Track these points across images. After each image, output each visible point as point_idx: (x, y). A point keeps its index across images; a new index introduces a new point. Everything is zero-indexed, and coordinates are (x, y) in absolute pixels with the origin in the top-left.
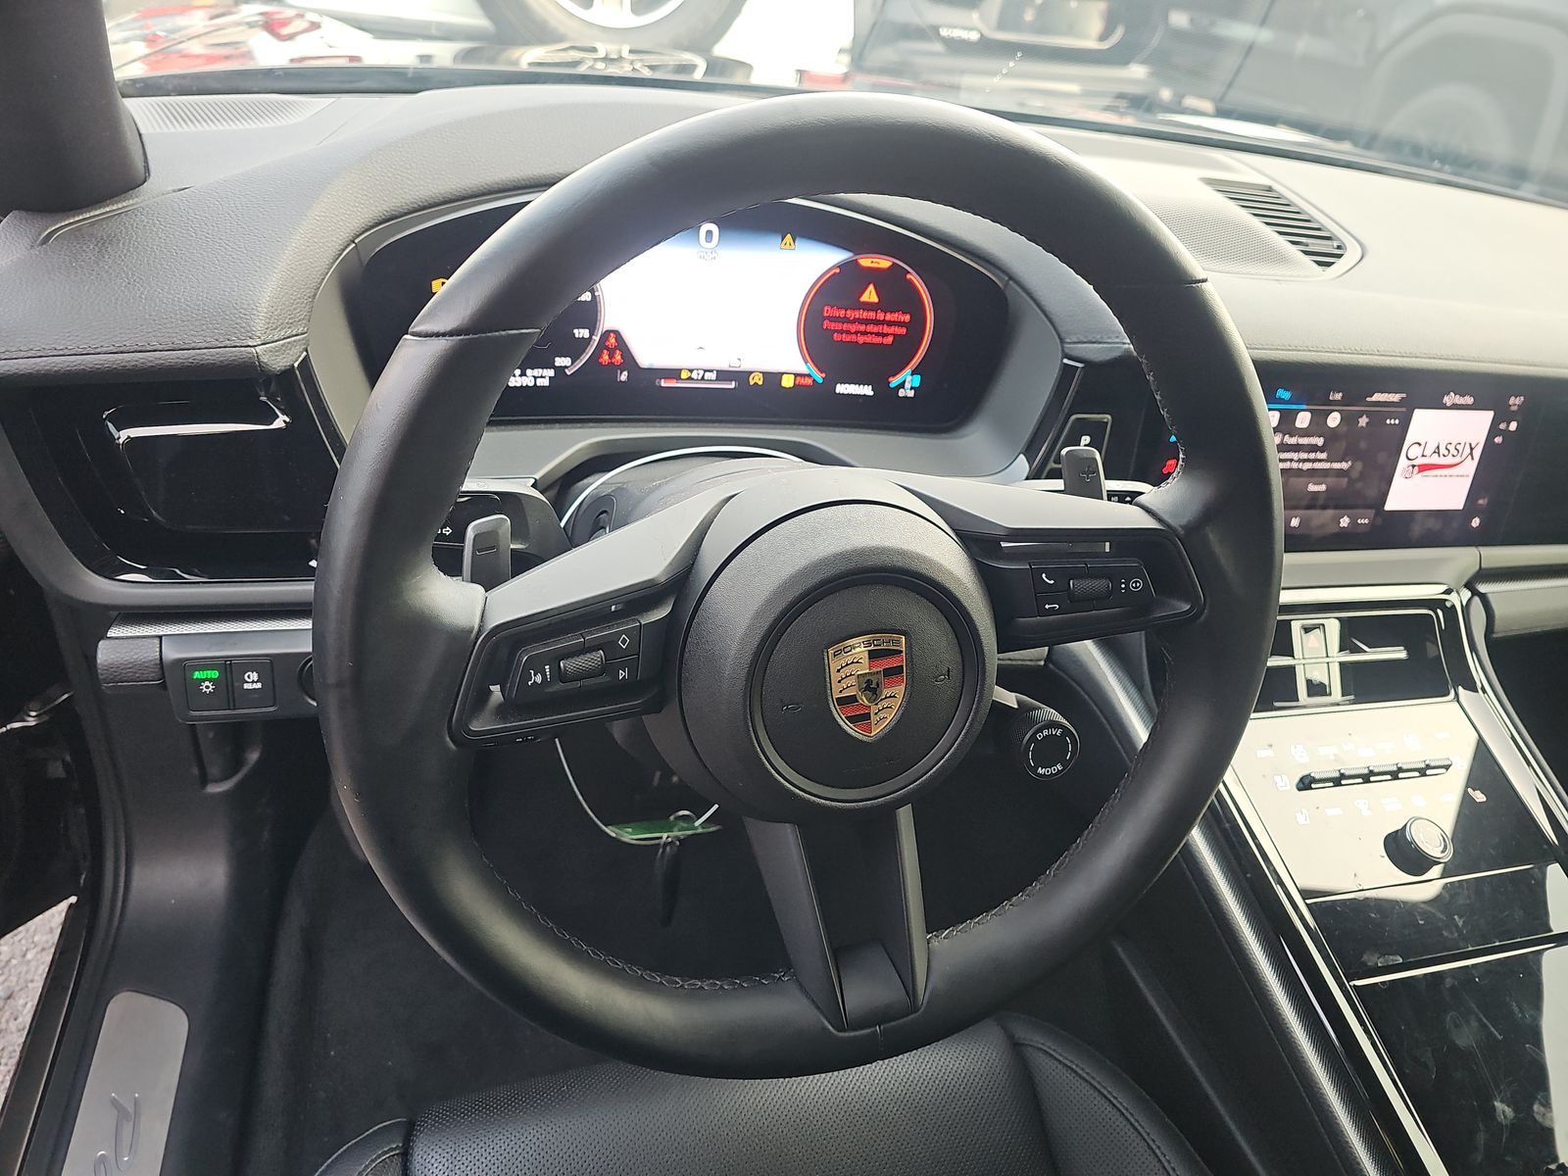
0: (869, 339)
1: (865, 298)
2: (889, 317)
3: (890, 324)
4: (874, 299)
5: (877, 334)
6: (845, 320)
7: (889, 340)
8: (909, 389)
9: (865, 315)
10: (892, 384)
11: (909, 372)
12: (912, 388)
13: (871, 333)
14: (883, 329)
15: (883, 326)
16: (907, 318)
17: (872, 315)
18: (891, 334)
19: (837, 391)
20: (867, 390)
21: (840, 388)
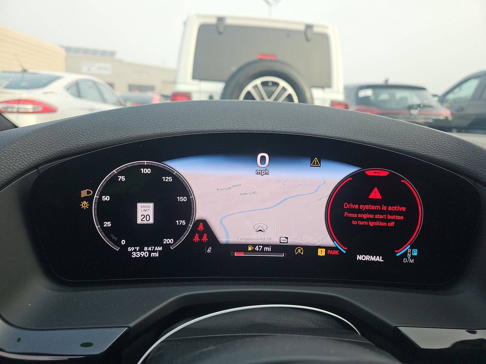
0: (377, 224)
1: (371, 197)
2: (390, 208)
3: (392, 213)
4: (380, 196)
5: (383, 220)
6: (359, 211)
7: (392, 224)
8: (410, 258)
9: (373, 207)
10: (398, 255)
11: (409, 246)
12: (412, 257)
13: (379, 220)
14: (387, 217)
15: (387, 216)
16: (404, 209)
17: (378, 207)
18: (393, 220)
19: (358, 259)
20: (379, 259)
21: (360, 258)
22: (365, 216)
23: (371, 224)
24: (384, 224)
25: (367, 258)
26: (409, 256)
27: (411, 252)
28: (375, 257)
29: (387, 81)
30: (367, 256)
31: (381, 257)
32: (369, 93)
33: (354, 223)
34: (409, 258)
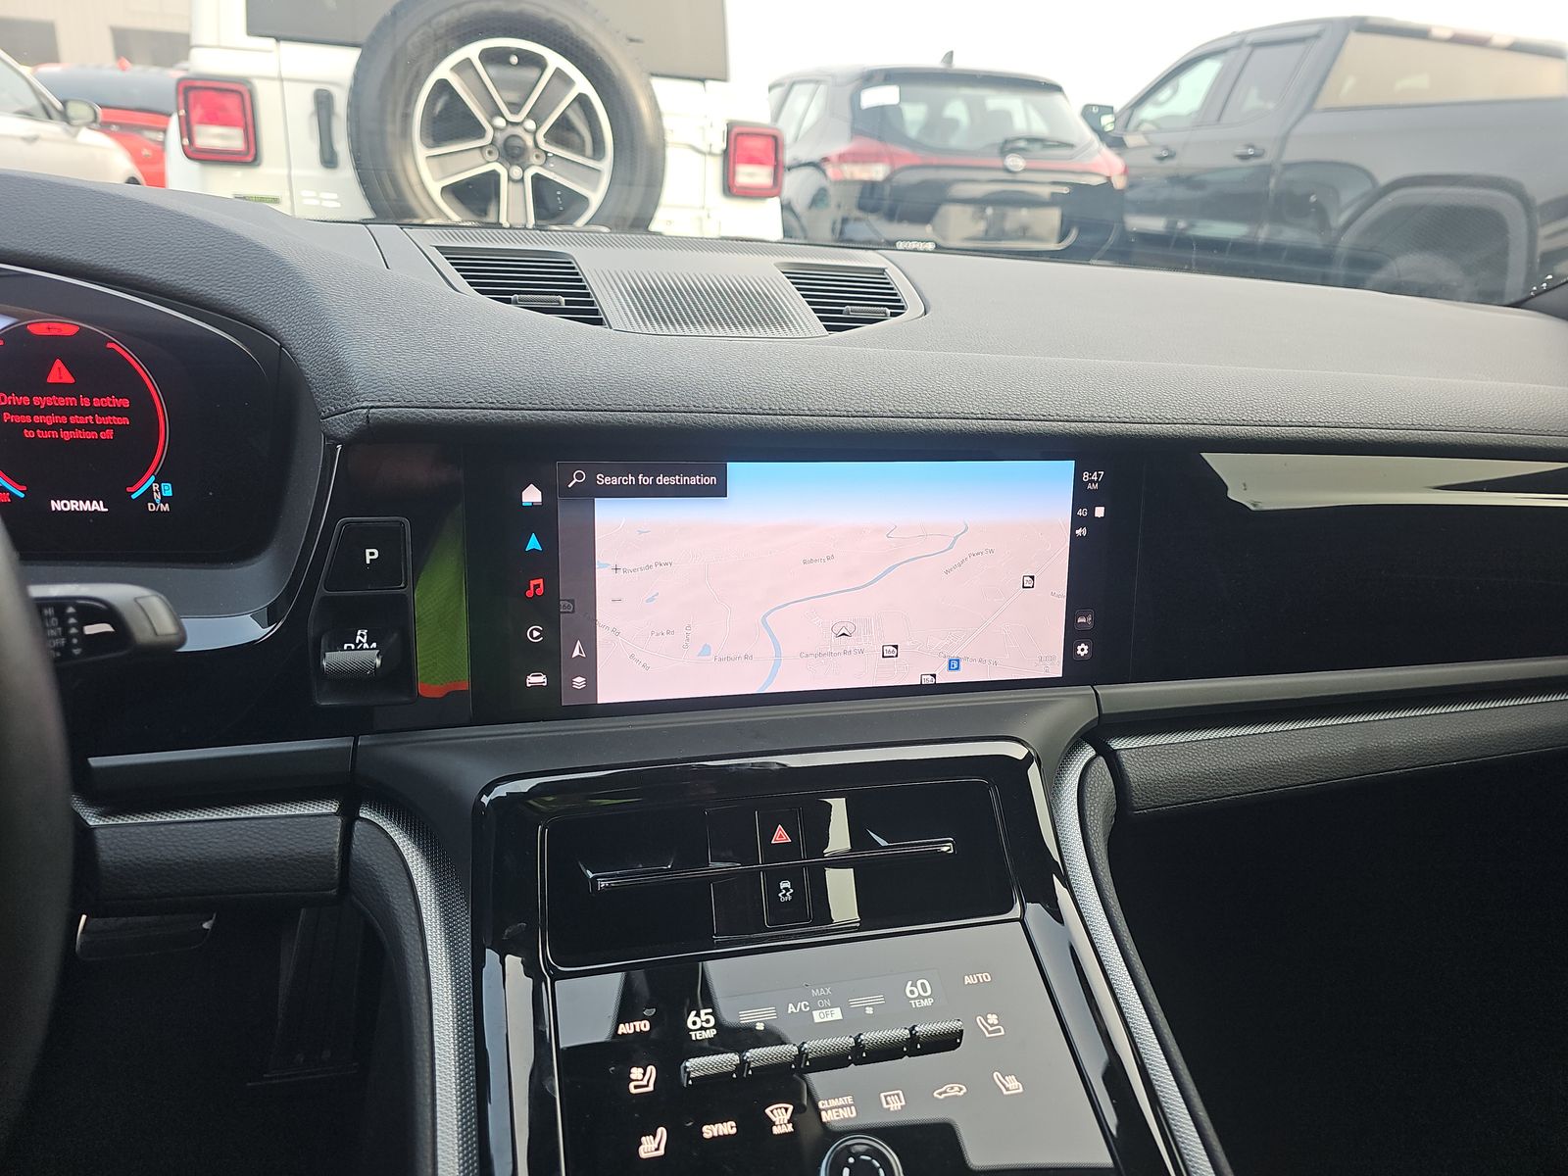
0: (78, 434)
1: (53, 378)
2: (97, 402)
3: (105, 411)
4: (68, 379)
5: (87, 427)
6: (33, 410)
7: (109, 434)
8: (161, 502)
9: (62, 401)
10: (134, 496)
11: (153, 478)
12: (164, 500)
13: (80, 427)
14: (94, 420)
15: (94, 416)
16: (126, 403)
17: (71, 401)
18: (109, 427)
19: (53, 509)
20: (98, 506)
21: (57, 505)
22: (50, 420)
23: (67, 435)
24: (91, 435)
25: (73, 505)
26: (157, 497)
27: (160, 488)
28: (88, 502)
29: (950, 55)
30: (72, 502)
31: (101, 502)
32: (885, 95)
33: (29, 434)
34: (158, 501)
